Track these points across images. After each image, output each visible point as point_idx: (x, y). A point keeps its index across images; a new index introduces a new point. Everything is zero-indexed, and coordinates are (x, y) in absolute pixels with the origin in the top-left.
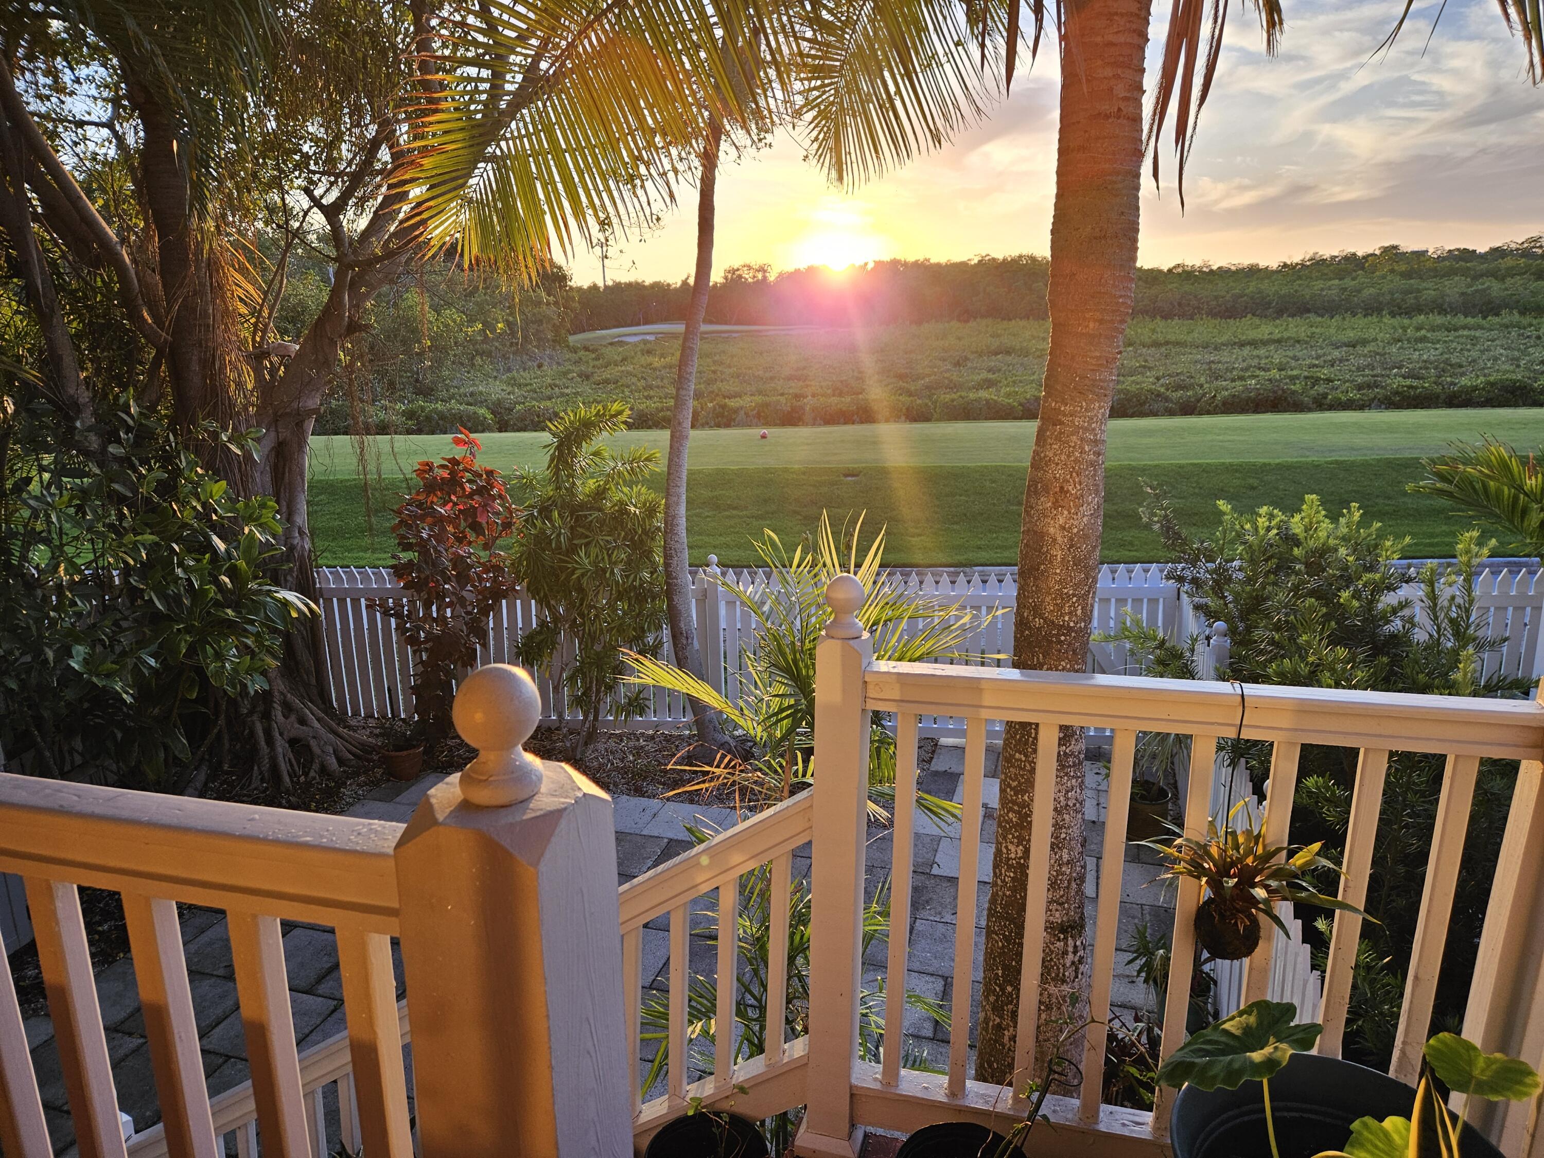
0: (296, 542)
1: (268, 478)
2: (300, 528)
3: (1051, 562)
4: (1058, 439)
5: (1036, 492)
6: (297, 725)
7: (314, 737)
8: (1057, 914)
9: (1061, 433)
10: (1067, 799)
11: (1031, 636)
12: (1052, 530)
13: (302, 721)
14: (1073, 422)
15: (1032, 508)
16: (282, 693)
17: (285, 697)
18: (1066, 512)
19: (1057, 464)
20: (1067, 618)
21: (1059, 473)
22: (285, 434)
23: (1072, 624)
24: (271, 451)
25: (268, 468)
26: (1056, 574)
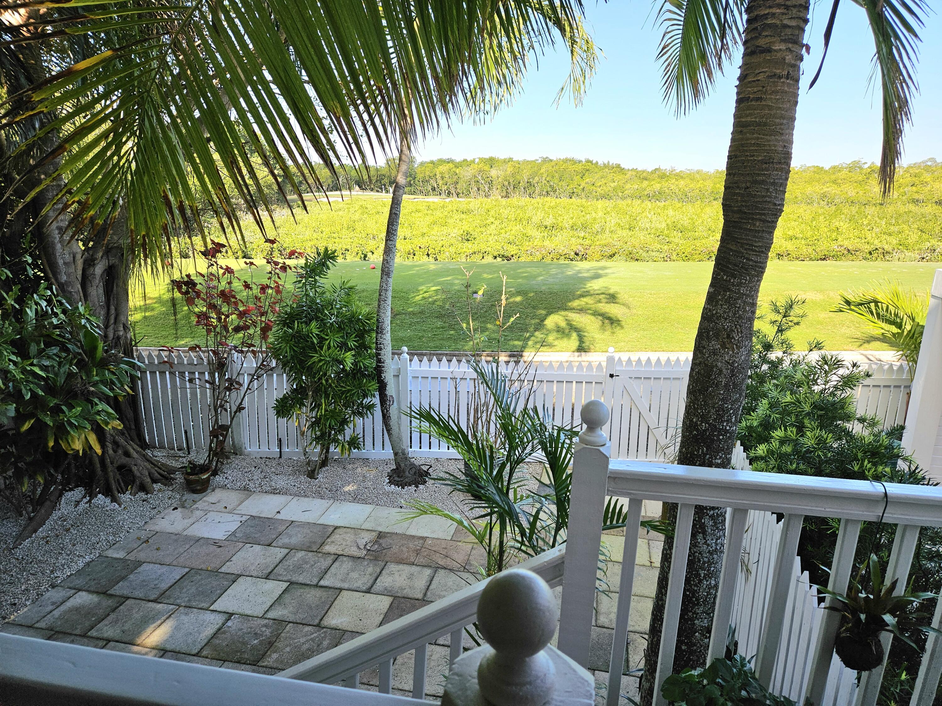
0: (121, 333)
1: (101, 291)
2: (124, 325)
3: (717, 385)
4: (727, 301)
5: (708, 338)
6: (123, 457)
7: (135, 465)
8: (706, 621)
9: (730, 297)
10: (717, 544)
11: (698, 435)
12: (719, 364)
13: (127, 454)
14: (739, 290)
15: (704, 348)
16: (112, 435)
17: (114, 438)
18: (731, 353)
19: (726, 319)
20: (725, 424)
21: (727, 325)
22: (114, 261)
23: (728, 428)
24: (104, 272)
25: (101, 284)
26: (720, 394)
